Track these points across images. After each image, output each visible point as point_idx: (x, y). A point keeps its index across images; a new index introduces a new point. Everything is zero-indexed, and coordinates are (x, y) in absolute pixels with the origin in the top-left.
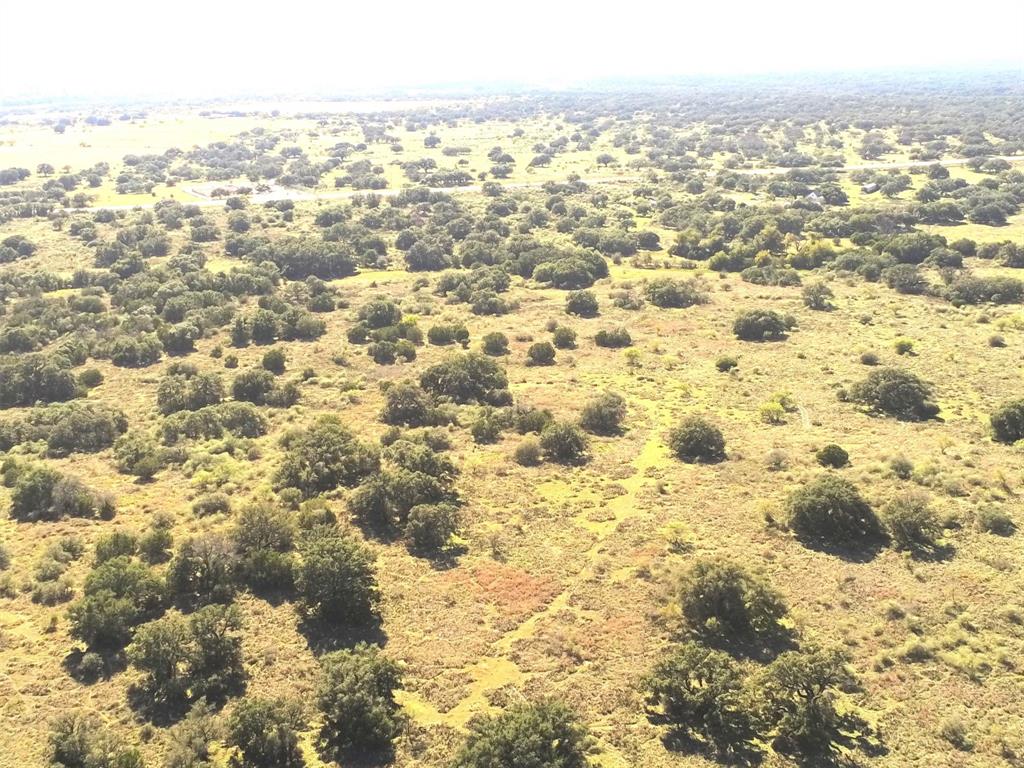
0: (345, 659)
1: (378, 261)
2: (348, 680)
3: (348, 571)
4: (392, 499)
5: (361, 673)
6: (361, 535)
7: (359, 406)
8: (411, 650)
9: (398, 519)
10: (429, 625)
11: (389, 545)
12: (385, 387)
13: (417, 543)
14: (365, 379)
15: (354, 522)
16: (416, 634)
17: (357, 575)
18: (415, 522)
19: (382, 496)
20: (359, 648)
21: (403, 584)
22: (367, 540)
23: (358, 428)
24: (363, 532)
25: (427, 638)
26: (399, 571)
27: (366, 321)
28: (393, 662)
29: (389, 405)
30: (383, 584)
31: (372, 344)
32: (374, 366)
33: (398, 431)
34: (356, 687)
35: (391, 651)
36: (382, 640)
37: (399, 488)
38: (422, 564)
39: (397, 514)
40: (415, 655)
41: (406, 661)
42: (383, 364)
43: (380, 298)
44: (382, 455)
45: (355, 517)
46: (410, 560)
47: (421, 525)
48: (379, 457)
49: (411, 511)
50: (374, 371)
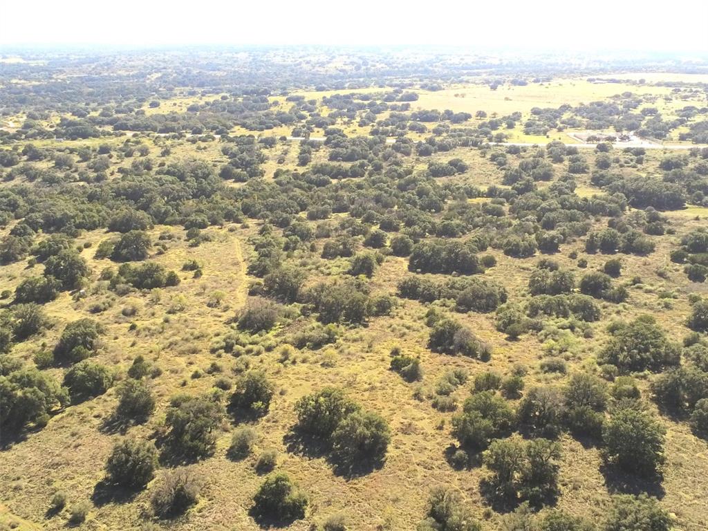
0: (630, 502)
1: (704, 201)
2: (630, 518)
3: (643, 437)
4: (685, 389)
5: (640, 516)
6: (657, 410)
7: (671, 311)
8: (682, 507)
9: (687, 404)
10: (699, 492)
11: (677, 423)
12: (694, 300)
13: (699, 427)
14: (678, 291)
15: (653, 400)
16: (687, 496)
17: (649, 441)
18: (701, 410)
19: (678, 386)
20: (643, 496)
21: (683, 455)
22: (661, 415)
23: (667, 328)
24: (658, 408)
25: (696, 501)
26: (682, 445)
27: (687, 246)
28: (666, 514)
29: (694, 315)
30: (667, 452)
31: (688, 265)
32: (687, 281)
33: (698, 336)
34: (635, 525)
35: (666, 506)
36: (660, 494)
37: (692, 382)
38: (700, 443)
39: (687, 401)
40: (684, 512)
41: (676, 514)
42: (695, 281)
43: (700, 230)
44: (683, 353)
45: (654, 395)
46: (692, 438)
47: (705, 414)
48: (679, 355)
49: (699, 401)
50: (686, 286)
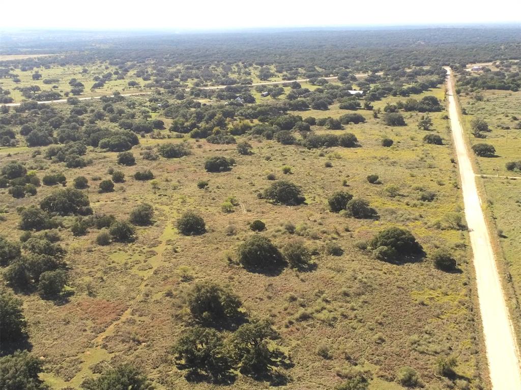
0: (8, 361)
1: (11, 142)
2: (11, 372)
3: (7, 312)
4: (29, 270)
5: (18, 367)
6: (13, 292)
7: (6, 222)
8: (47, 350)
9: (33, 281)
10: (56, 336)
11: (29, 295)
12: (20, 210)
13: (45, 293)
14: (8, 207)
15: (8, 286)
16: (49, 342)
17: (12, 314)
18: (44, 281)
19: (23, 270)
20: (16, 353)
21: (39, 315)
22: (16, 294)
23: (6, 234)
24: (13, 290)
25: (55, 342)
26: (36, 309)
27: (6, 175)
28: (37, 358)
29: (24, 220)
30: (27, 317)
31: (11, 188)
32: (13, 199)
33: (30, 234)
34: (17, 375)
35: (36, 352)
36: (30, 347)
37: (33, 264)
38: (49, 304)
39: (32, 278)
40: (49, 352)
41: (44, 357)
42: (18, 198)
43: (13, 162)
44: (22, 247)
45: (8, 282)
46: (42, 302)
47: (47, 282)
48: (19, 249)
49: (41, 276)
50: (13, 202)
